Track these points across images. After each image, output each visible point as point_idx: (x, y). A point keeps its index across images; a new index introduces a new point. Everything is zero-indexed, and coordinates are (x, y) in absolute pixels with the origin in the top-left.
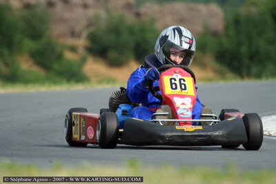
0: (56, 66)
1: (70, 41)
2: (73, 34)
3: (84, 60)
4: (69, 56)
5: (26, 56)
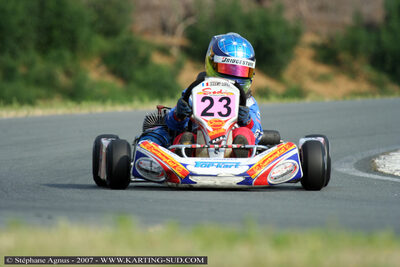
0: (139, 75)
1: (160, 40)
2: (165, 29)
3: (179, 67)
4: (158, 59)
5: (96, 61)
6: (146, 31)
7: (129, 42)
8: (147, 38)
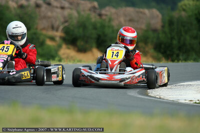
1: (51, 33)
2: (53, 28)
6: (44, 29)
7: (35, 34)
8: (44, 32)
